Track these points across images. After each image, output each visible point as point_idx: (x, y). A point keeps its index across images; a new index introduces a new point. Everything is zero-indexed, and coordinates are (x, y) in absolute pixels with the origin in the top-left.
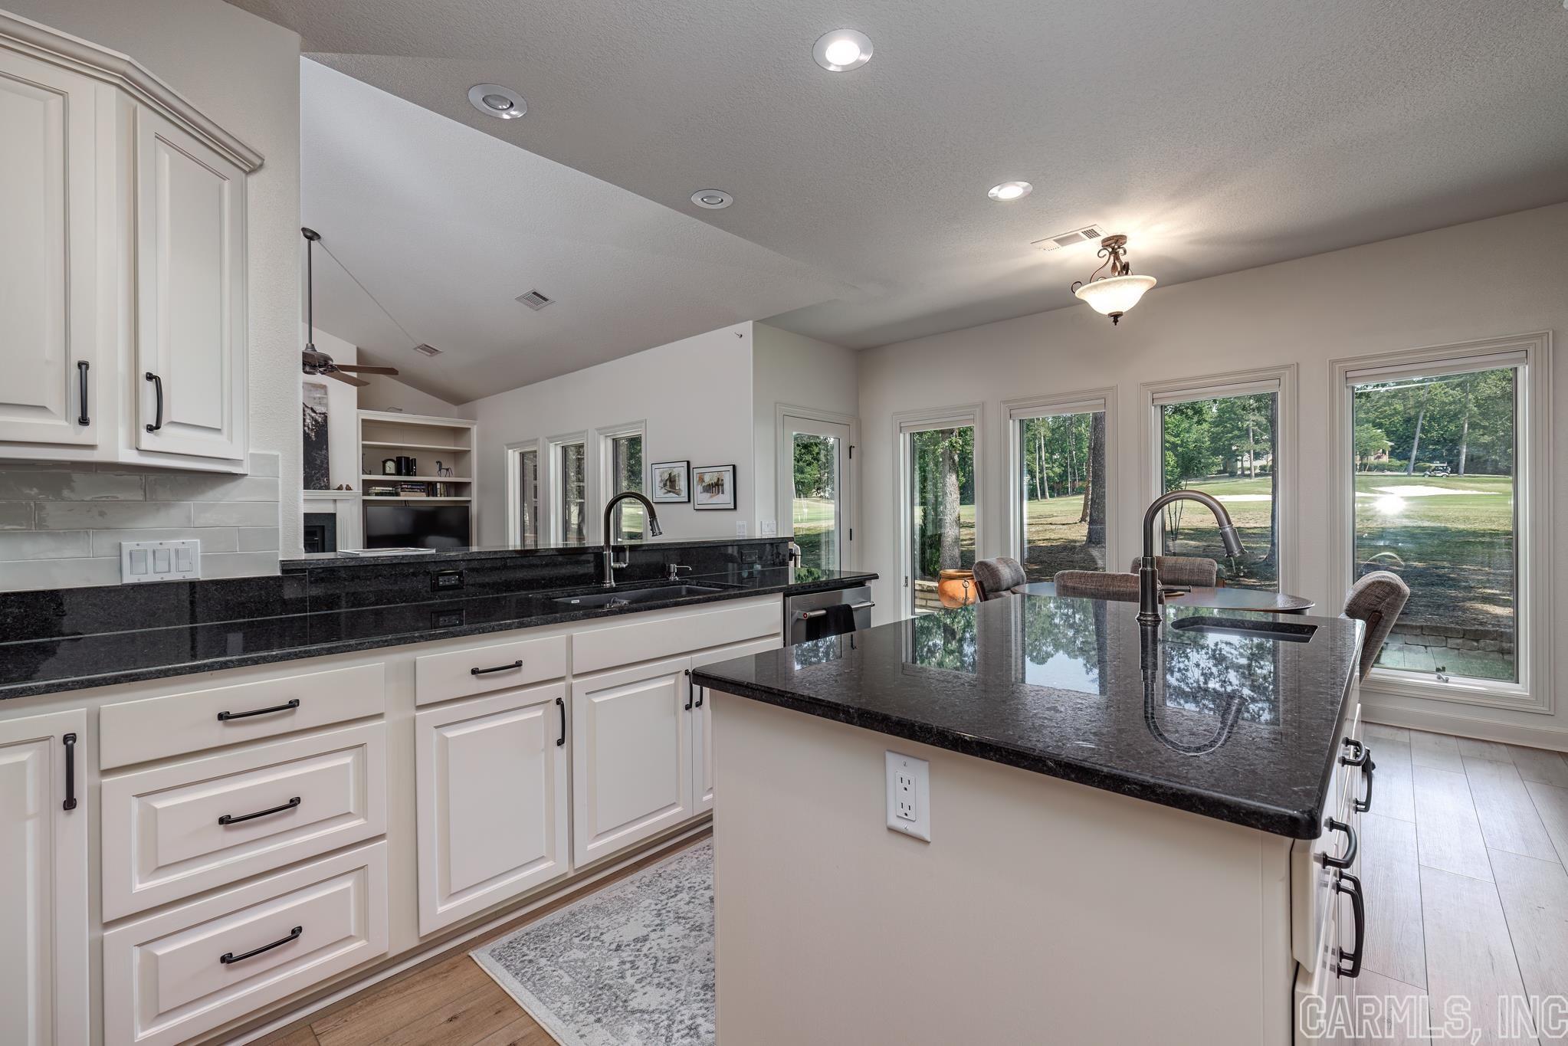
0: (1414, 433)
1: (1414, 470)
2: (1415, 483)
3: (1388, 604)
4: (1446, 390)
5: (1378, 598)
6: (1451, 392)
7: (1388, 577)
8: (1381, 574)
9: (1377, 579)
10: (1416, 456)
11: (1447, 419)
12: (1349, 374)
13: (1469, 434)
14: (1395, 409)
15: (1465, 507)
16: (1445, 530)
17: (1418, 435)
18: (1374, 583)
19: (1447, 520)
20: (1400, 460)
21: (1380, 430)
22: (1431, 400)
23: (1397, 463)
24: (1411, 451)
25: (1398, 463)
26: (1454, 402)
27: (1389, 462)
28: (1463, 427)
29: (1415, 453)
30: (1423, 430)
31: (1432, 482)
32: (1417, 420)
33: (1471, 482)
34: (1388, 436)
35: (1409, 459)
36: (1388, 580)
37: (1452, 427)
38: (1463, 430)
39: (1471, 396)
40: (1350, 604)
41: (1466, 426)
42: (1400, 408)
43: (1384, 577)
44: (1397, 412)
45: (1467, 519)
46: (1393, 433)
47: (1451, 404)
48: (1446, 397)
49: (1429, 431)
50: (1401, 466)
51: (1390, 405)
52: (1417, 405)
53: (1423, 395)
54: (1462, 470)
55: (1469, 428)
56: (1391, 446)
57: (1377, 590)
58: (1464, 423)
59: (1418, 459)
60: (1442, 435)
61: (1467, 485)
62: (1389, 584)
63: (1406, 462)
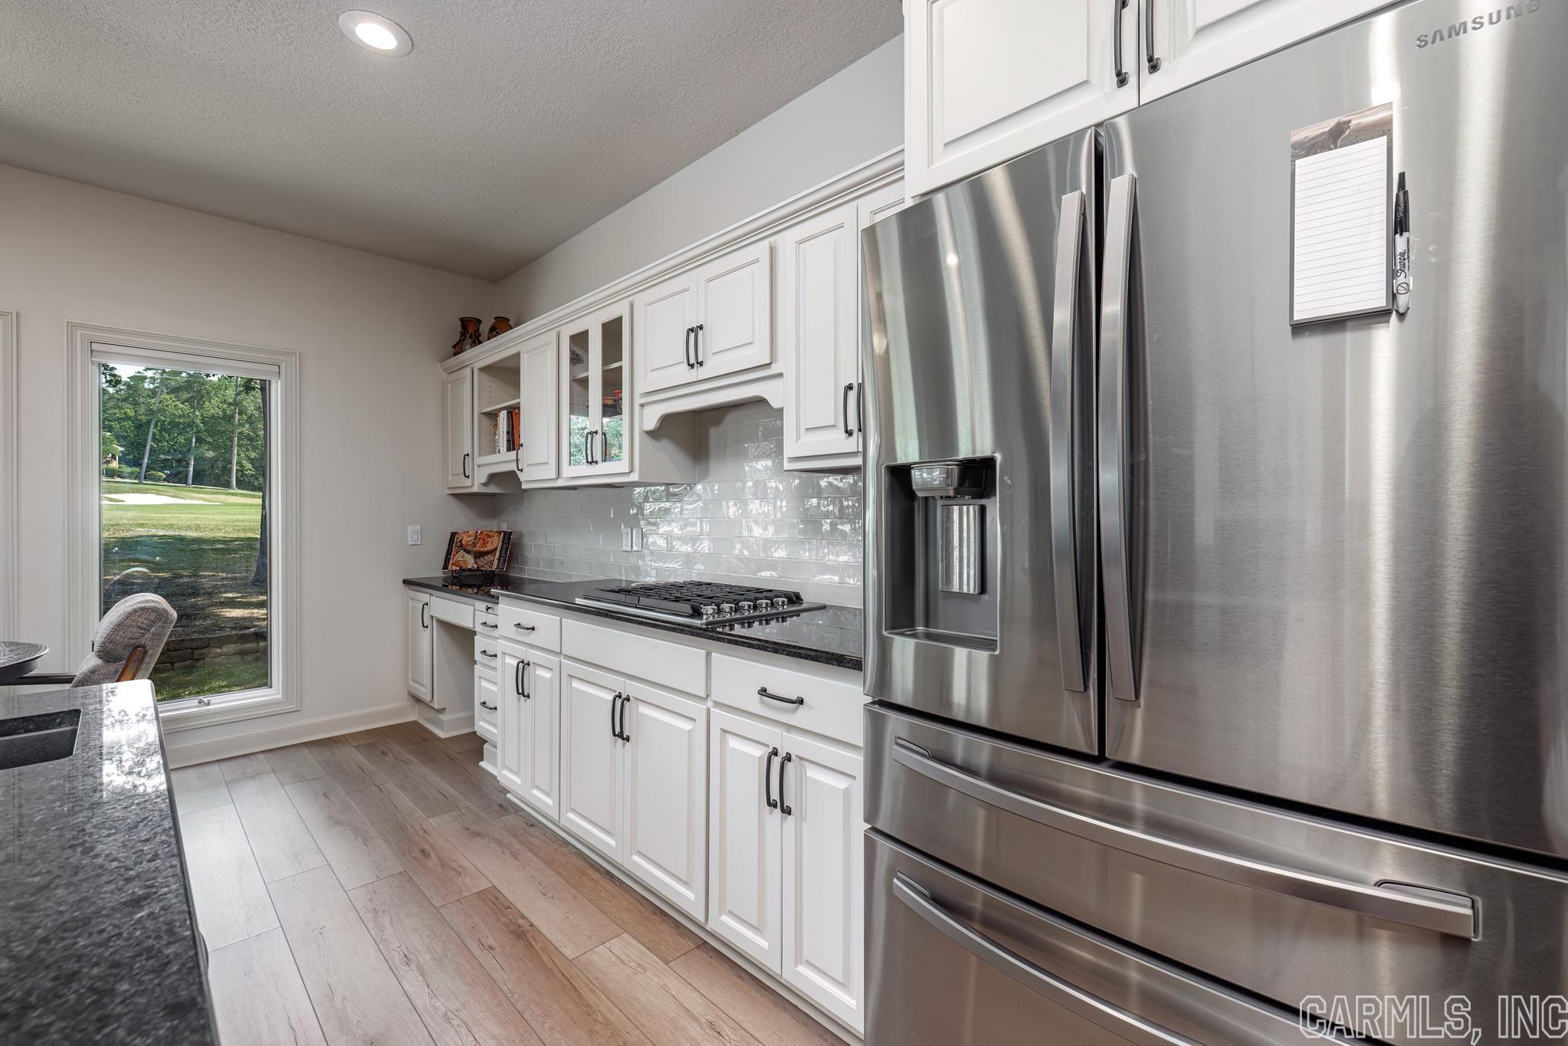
0: (146, 441)
1: (145, 478)
2: (146, 492)
3: (153, 634)
4: (176, 403)
5: (141, 628)
6: (181, 406)
7: (153, 601)
8: (142, 599)
9: (139, 605)
10: (148, 464)
11: (178, 432)
12: (95, 347)
13: (196, 447)
14: (125, 413)
15: (196, 516)
16: (181, 539)
17: (150, 443)
18: (135, 611)
19: (180, 528)
20: (130, 466)
21: (109, 434)
22: (162, 410)
23: (127, 469)
24: (142, 458)
25: (129, 470)
26: (183, 416)
27: (119, 467)
28: (191, 440)
29: (146, 460)
30: (154, 439)
31: (164, 491)
32: (149, 427)
33: (198, 492)
34: (119, 441)
35: (140, 465)
36: (153, 604)
37: (181, 439)
38: (191, 444)
39: (197, 413)
40: (104, 643)
41: (194, 440)
42: (131, 413)
43: (147, 601)
44: (127, 418)
45: (198, 528)
46: (124, 438)
47: (180, 417)
48: (176, 410)
49: (160, 441)
50: (132, 473)
51: (120, 408)
52: (148, 413)
53: (154, 404)
54: (190, 481)
55: (196, 442)
56: (122, 452)
57: (140, 619)
58: (192, 437)
59: (149, 467)
60: (172, 445)
61: (195, 495)
62: (154, 610)
63: (138, 470)
